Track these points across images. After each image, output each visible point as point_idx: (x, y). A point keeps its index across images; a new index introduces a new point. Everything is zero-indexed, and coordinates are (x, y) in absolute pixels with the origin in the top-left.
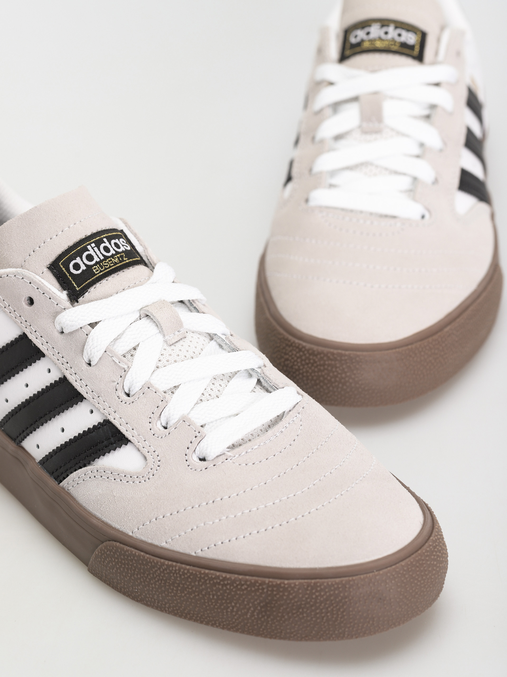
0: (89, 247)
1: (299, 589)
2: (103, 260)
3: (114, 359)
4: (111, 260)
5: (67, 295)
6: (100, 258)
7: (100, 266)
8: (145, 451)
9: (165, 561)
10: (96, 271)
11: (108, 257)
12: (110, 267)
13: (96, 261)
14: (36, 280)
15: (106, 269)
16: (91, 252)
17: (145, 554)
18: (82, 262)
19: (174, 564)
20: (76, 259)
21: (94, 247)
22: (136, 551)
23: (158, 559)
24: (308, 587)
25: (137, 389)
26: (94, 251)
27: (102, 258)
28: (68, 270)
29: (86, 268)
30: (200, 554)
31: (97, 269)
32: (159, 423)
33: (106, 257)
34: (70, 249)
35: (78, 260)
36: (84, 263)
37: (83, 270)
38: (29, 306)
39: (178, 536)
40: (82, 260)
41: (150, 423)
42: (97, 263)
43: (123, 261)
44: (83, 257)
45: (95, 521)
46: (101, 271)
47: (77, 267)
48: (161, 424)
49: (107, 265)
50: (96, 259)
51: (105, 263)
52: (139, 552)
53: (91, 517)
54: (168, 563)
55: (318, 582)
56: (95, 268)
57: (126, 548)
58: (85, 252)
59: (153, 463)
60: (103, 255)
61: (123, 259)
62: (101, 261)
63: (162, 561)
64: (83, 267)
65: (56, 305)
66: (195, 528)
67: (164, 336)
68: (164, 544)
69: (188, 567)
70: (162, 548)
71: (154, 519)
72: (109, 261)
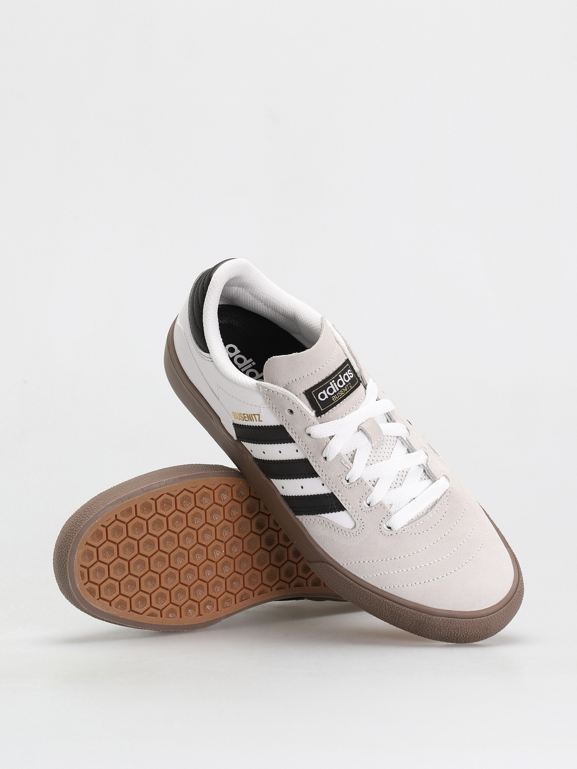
0: (331, 383)
1: (441, 622)
2: (339, 391)
3: (342, 461)
4: (343, 390)
5: (315, 413)
6: (337, 390)
7: (337, 396)
8: (355, 518)
9: (362, 588)
10: (334, 399)
11: (342, 388)
12: (342, 395)
13: (335, 393)
14: (297, 403)
15: (340, 397)
16: (332, 387)
17: (350, 580)
18: (326, 393)
19: (368, 591)
20: (322, 392)
21: (334, 383)
22: (344, 576)
23: (358, 586)
24: (446, 621)
25: (354, 480)
26: (334, 386)
27: (338, 390)
28: (317, 397)
29: (328, 397)
30: (384, 588)
31: (335, 397)
32: (365, 502)
33: (340, 389)
34: (320, 384)
35: (324, 392)
36: (327, 394)
37: (326, 398)
38: (289, 414)
39: (372, 576)
40: (326, 392)
41: (360, 502)
42: (335, 394)
43: (350, 388)
44: (327, 390)
45: (319, 550)
46: (337, 399)
47: (323, 396)
48: (366, 503)
49: (340, 395)
50: (335, 391)
51: (340, 393)
52: (346, 577)
53: (316, 546)
54: (364, 590)
55: (453, 620)
56: (334, 397)
57: (338, 572)
58: (328, 387)
59: (359, 526)
60: (339, 388)
61: (349, 388)
62: (337, 392)
63: (361, 587)
64: (326, 397)
65: (308, 420)
66: (383, 574)
67: (372, 444)
68: (362, 578)
69: (376, 595)
70: (361, 579)
71: (358, 562)
72: (342, 391)
